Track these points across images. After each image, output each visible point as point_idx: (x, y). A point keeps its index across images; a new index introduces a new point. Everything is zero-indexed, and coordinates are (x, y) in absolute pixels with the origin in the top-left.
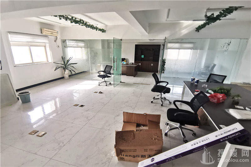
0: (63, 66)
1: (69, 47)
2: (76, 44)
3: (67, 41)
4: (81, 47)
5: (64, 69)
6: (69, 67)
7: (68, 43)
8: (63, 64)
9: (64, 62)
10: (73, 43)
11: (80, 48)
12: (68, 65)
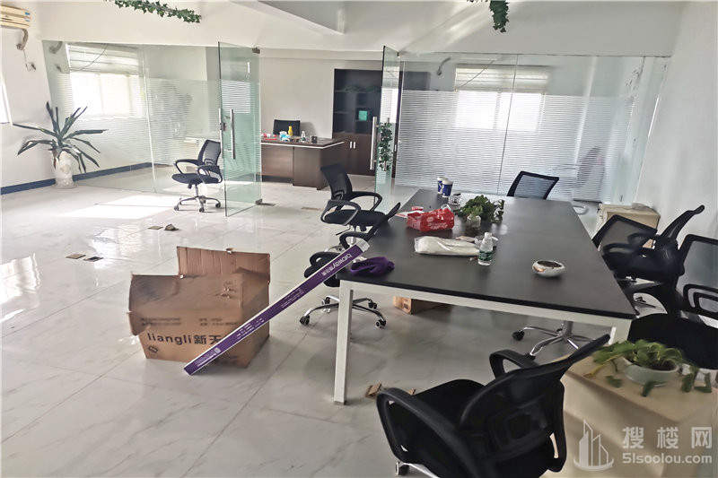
0: (51, 138)
1: (75, 69)
2: (102, 59)
3: (67, 47)
4: (127, 73)
5: (54, 149)
6: (73, 141)
7: (73, 55)
8: (51, 133)
9: (56, 125)
10: (93, 57)
11: (123, 76)
12: (70, 136)
